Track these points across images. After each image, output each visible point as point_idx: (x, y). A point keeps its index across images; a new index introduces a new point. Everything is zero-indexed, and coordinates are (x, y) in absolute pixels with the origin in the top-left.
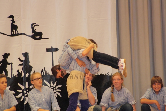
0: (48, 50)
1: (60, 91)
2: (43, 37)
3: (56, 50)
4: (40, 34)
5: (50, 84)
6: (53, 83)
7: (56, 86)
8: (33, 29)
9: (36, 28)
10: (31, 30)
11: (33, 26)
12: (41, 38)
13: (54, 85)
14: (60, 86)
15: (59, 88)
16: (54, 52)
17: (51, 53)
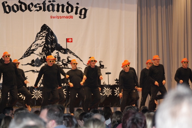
0: (106, 73)
1: (111, 92)
2: (104, 67)
3: (110, 73)
4: (103, 66)
5: (107, 89)
6: (108, 89)
7: (110, 90)
8: (100, 63)
9: (101, 63)
10: (99, 64)
11: (100, 62)
12: (103, 68)
13: (109, 90)
14: (111, 90)
15: (111, 91)
16: (109, 75)
17: (107, 75)
